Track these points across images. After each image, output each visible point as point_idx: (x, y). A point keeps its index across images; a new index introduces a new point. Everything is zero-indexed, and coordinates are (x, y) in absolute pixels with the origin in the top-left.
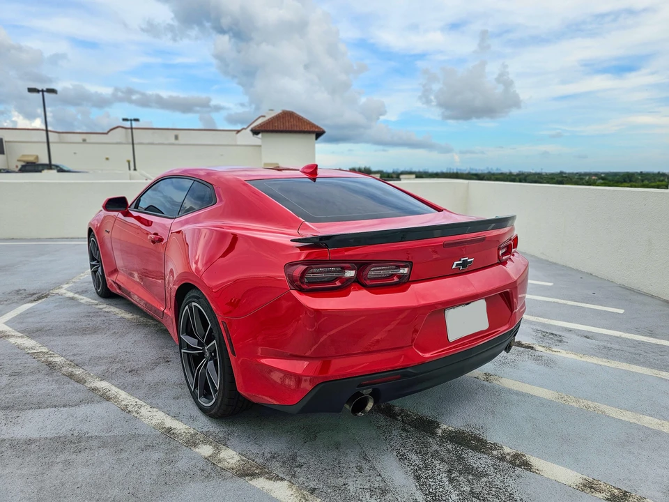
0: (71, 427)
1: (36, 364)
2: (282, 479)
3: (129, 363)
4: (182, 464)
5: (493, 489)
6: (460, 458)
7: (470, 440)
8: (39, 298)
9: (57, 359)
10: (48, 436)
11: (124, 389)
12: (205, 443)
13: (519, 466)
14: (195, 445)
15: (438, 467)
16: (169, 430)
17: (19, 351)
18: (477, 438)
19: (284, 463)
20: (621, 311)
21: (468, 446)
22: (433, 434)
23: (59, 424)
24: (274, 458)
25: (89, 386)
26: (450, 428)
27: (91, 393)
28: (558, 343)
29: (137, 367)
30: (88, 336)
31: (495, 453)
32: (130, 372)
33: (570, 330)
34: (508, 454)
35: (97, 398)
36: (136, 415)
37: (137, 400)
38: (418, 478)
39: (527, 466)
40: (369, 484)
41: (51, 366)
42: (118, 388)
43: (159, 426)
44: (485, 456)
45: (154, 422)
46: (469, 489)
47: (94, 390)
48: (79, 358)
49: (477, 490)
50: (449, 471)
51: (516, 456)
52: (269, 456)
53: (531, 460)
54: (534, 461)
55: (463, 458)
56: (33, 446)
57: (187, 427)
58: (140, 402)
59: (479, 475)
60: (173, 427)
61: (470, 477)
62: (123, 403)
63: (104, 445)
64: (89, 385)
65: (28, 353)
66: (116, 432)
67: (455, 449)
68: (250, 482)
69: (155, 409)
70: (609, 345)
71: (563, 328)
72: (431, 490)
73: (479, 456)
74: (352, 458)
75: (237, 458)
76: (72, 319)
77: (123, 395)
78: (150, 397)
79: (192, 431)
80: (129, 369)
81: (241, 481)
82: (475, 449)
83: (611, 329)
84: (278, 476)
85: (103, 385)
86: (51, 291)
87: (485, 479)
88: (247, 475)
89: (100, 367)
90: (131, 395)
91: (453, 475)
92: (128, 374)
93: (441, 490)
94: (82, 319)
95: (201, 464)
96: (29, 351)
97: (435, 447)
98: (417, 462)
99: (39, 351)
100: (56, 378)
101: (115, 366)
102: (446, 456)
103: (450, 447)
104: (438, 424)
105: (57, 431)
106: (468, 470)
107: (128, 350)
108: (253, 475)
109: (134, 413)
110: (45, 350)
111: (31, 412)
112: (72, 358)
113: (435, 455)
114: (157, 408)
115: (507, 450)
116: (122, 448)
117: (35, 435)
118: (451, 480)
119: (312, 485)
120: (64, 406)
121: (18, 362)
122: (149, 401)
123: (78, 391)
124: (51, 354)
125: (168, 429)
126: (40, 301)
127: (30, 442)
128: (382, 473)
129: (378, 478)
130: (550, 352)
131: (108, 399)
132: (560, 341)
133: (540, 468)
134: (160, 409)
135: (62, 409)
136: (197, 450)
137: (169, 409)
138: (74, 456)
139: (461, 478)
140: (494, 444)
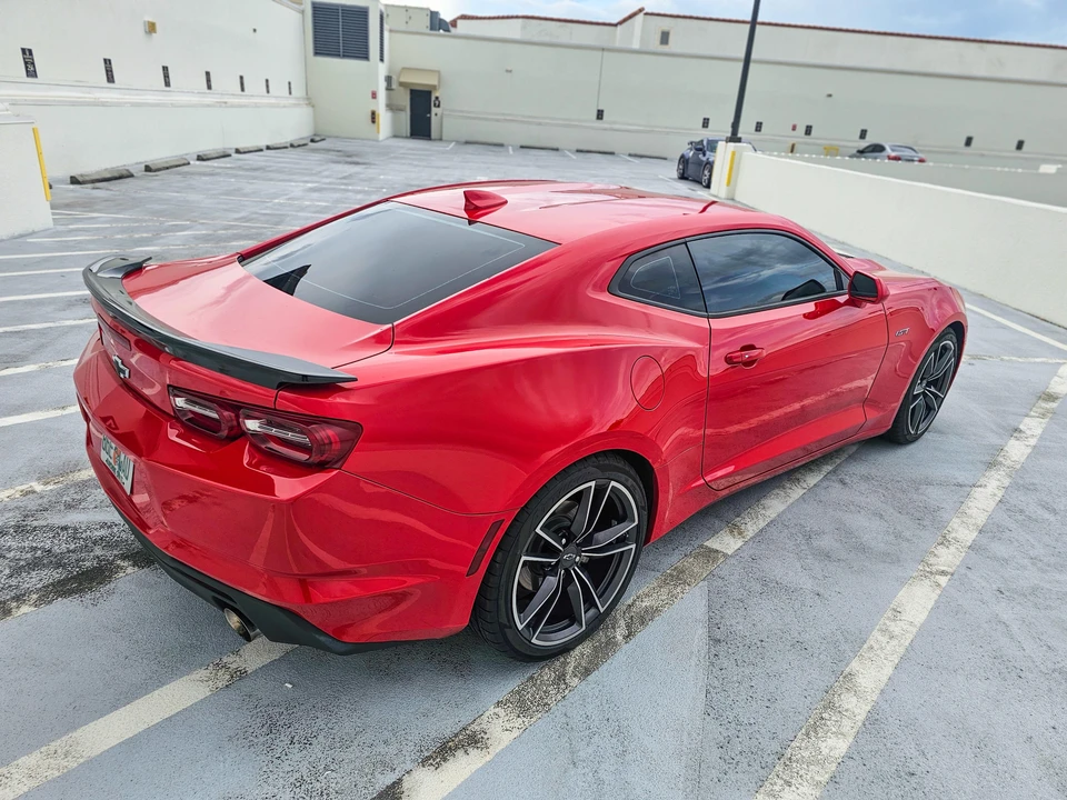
6: (59, 565)
7: (80, 584)
15: (65, 546)
18: (79, 591)
21: (71, 579)
22: (124, 557)
26: (121, 574)
31: (35, 596)
34: (18, 607)
38: (65, 528)
44: (39, 586)
46: (8, 556)
50: (49, 551)
55: (57, 568)
59: (17, 571)
61: (22, 563)
67: (80, 567)
72: (38, 532)
73: (45, 581)
82: (61, 583)
87: (7, 571)
91: (39, 552)
93: (31, 538)
97: (99, 552)
98: (88, 533)
102: (74, 557)
103: (88, 564)
104: (141, 567)
106: (35, 564)
113: (86, 549)
115: (25, 609)
118: (34, 549)
139: (29, 555)
140: (50, 602)
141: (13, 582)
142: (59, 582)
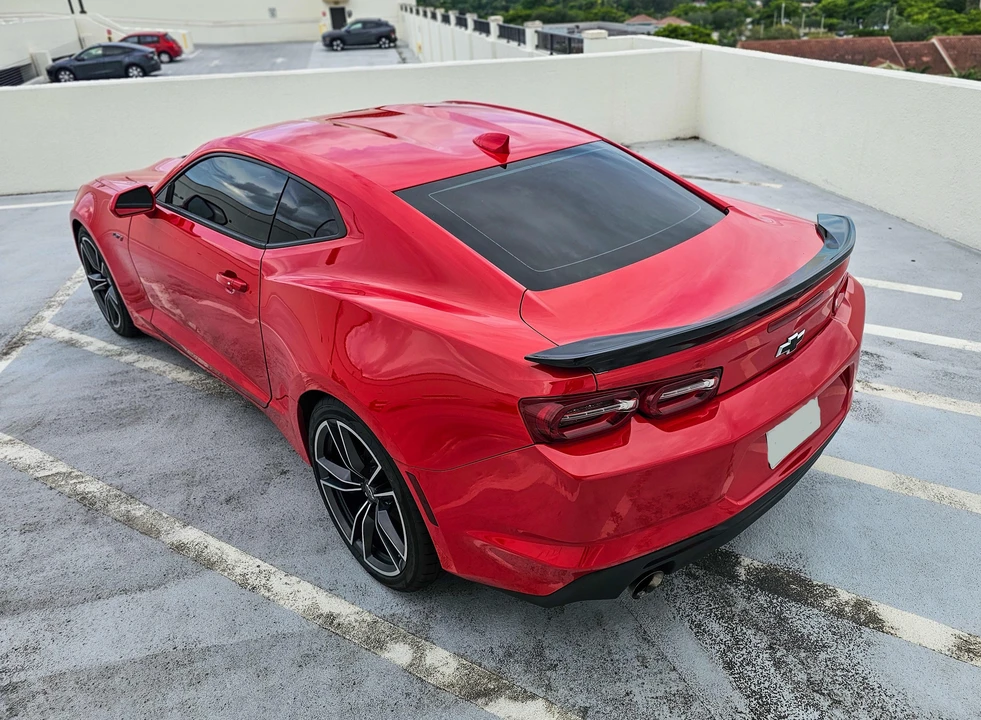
0: (166, 632)
1: (59, 502)
2: (533, 697)
3: (220, 483)
4: (373, 686)
5: (838, 672)
6: (781, 620)
7: (789, 583)
8: (11, 347)
9: (93, 487)
10: (136, 655)
11: (229, 540)
12: (395, 640)
13: (867, 625)
14: (380, 645)
15: (754, 641)
16: (331, 618)
17: (19, 476)
18: (797, 579)
19: (528, 663)
20: (957, 296)
21: (788, 596)
22: (733, 578)
23: (145, 629)
24: (510, 655)
25: (168, 541)
26: (756, 563)
27: (177, 557)
28: (878, 372)
29: (235, 489)
30: (129, 429)
31: (828, 603)
32: (228, 501)
33: (891, 343)
34: (847, 603)
35: (190, 566)
36: (267, 594)
37: (259, 562)
38: (729, 666)
39: (875, 621)
40: (662, 688)
41: (86, 501)
42: (220, 538)
43: (312, 614)
44: (816, 611)
45: (301, 605)
46: (805, 677)
47: (179, 548)
48: (129, 480)
49: (817, 678)
50: (771, 647)
51: (859, 605)
52: (501, 652)
53: (880, 611)
54: (887, 612)
55: (785, 619)
56: (117, 680)
57: (357, 609)
58: (265, 566)
59: (815, 648)
60: (336, 611)
61: (802, 655)
62: (238, 571)
63: (233, 664)
64: (168, 539)
65: (36, 479)
66: (245, 634)
67: (771, 602)
68: (486, 709)
69: (294, 578)
70: (951, 369)
71: (878, 338)
72: (753, 687)
73: (807, 613)
74: (625, 641)
75: (454, 663)
76: (87, 392)
77: (231, 553)
78: (278, 552)
79: (369, 618)
80: (223, 497)
81: (471, 709)
82: (799, 599)
83: (947, 334)
84: (525, 691)
85: (190, 535)
86: (26, 329)
87: (823, 656)
88: (479, 695)
89: (172, 497)
90: (246, 551)
91: (779, 654)
92: (226, 507)
93: (767, 684)
94: (106, 392)
95: (402, 682)
96: (37, 475)
97: (742, 604)
98: (722, 637)
99: (54, 471)
100: (106, 529)
101: (199, 493)
102: (761, 619)
103: (762, 599)
104: (737, 557)
105: (148, 644)
106: (797, 642)
107: (209, 454)
108: (488, 694)
109: (263, 591)
110: (62, 468)
111: (87, 607)
112: (117, 482)
113: (745, 618)
114: (296, 574)
116: (265, 665)
117: (112, 658)
118: (778, 664)
119: (581, 700)
120: (141, 590)
121: (25, 499)
122: (279, 561)
123: (151, 554)
124: (77, 477)
125: (328, 616)
126: (14, 354)
127: (108, 672)
128: (677, 665)
129: (674, 675)
130: (870, 392)
131: (210, 565)
132: (880, 367)
133: (896, 626)
134: (303, 576)
135: (138, 595)
136: (386, 655)
137: (316, 575)
138: (192, 692)
139: (790, 659)
140: (823, 586)
141: (828, 638)
142: (797, 601)
